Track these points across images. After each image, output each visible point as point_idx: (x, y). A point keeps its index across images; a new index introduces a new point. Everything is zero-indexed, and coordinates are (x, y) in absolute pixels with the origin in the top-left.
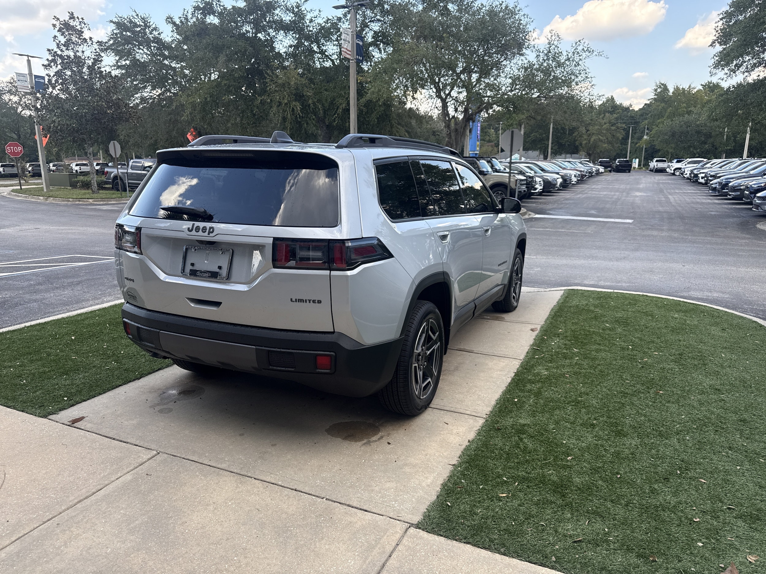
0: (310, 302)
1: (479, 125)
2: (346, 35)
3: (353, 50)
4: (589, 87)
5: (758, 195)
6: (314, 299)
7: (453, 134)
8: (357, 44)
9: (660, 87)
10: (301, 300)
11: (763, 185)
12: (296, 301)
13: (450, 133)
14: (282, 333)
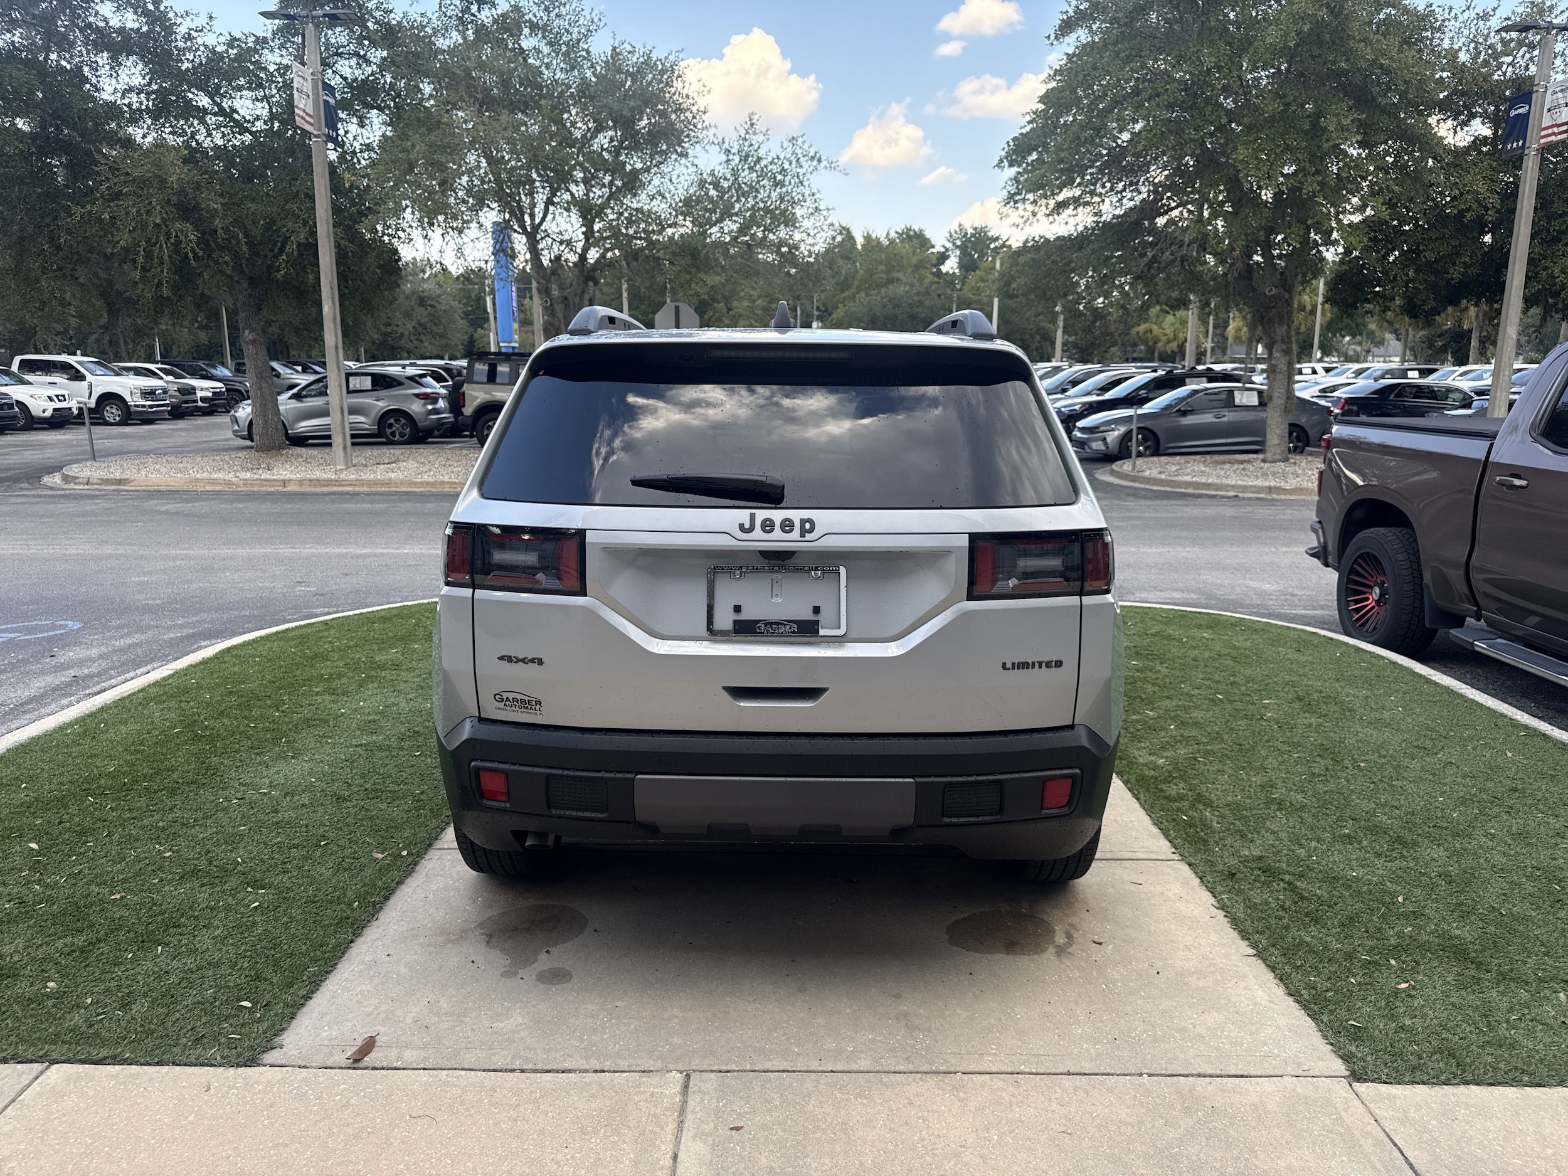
0: (1040, 667)
1: (514, 289)
2: (301, 80)
3: (319, 115)
4: (824, 227)
5: (1079, 424)
6: (1049, 659)
7: (559, 308)
8: (325, 101)
9: (841, 233)
10: (1023, 663)
11: (1077, 407)
12: (1013, 668)
13: (551, 305)
14: (974, 740)
